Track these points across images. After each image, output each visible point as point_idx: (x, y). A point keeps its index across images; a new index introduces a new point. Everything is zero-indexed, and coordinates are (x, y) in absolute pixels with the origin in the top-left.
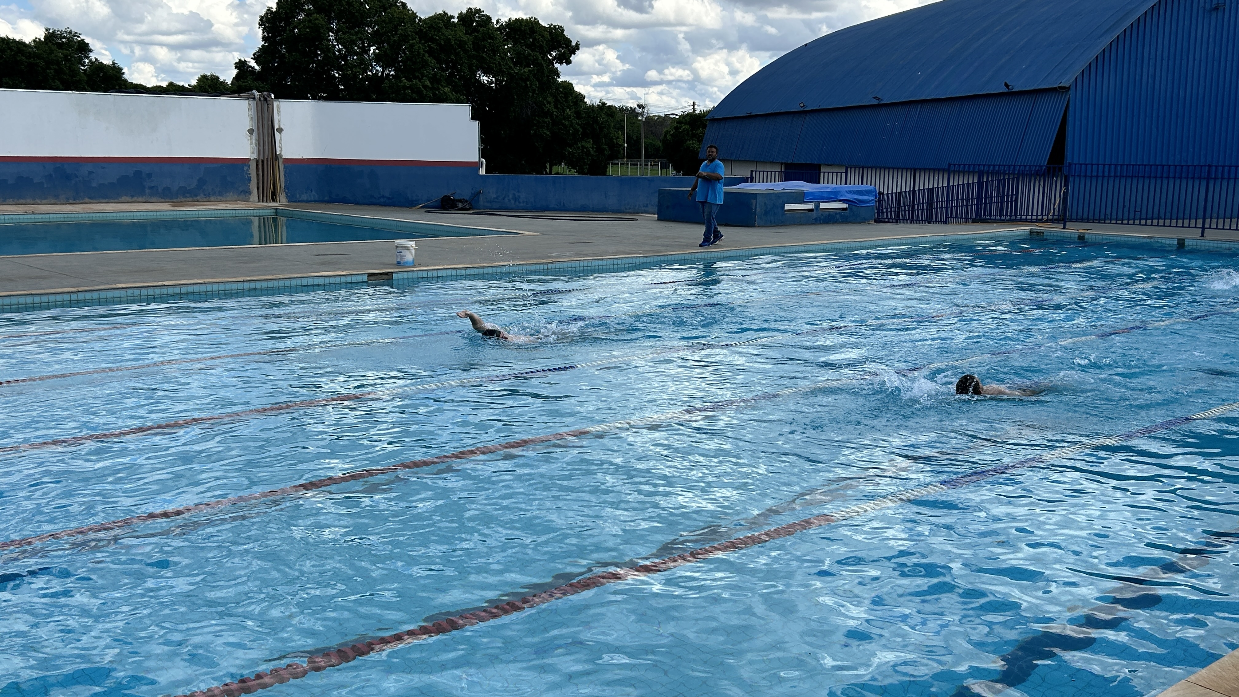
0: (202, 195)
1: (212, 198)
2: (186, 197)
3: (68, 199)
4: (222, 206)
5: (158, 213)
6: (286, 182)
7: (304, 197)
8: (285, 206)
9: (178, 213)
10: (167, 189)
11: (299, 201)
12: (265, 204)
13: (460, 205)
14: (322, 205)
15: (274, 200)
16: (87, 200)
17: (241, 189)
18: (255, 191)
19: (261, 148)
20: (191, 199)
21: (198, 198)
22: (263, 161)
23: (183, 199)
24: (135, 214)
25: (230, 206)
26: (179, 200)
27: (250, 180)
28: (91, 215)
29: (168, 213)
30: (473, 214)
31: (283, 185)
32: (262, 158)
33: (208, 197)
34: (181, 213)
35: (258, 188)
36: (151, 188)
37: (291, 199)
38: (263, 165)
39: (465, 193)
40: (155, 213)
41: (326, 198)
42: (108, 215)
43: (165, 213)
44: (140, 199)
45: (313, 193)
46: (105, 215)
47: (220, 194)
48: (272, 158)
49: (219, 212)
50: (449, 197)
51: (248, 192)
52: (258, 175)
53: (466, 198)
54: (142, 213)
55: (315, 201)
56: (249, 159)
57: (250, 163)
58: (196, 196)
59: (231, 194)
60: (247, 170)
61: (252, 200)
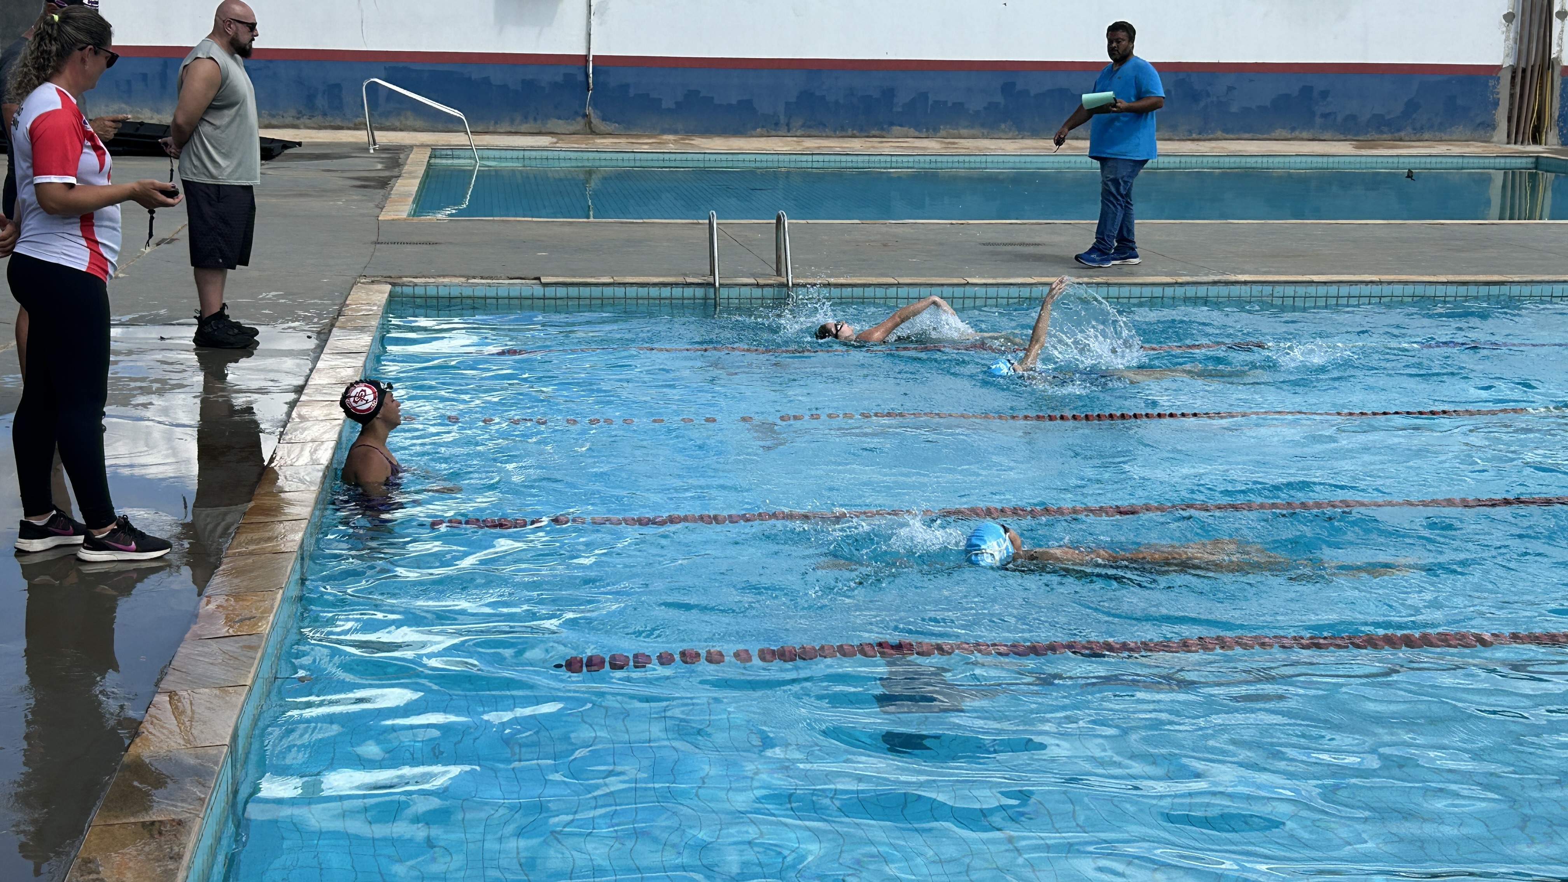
0: (1409, 129)
1: (1426, 136)
2: (1382, 132)
3: (1190, 132)
4: (1440, 149)
5: (1331, 159)
6: (1562, 107)
8: (1556, 152)
9: (1363, 159)
10: (1352, 117)
12: (1519, 147)
15: (1536, 140)
16: (1219, 134)
17: (1478, 120)
18: (1503, 125)
19: (1525, 47)
20: (1389, 136)
21: (1402, 134)
22: (1524, 71)
23: (1376, 136)
24: (1292, 160)
25: (1456, 149)
26: (1369, 137)
27: (1496, 104)
28: (1222, 160)
29: (1347, 159)
31: (1556, 114)
32: (1523, 65)
33: (1419, 133)
34: (1369, 160)
35: (1510, 120)
36: (1324, 116)
38: (1523, 78)
40: (1325, 159)
42: (1249, 160)
43: (1342, 159)
44: (1305, 135)
46: (1244, 160)
47: (1442, 127)
48: (1542, 66)
49: (1434, 160)
51: (1491, 126)
52: (1512, 96)
54: (1304, 159)
56: (1498, 68)
57: (1501, 74)
58: (1399, 130)
59: (1461, 127)
60: (1494, 87)
61: (1495, 139)
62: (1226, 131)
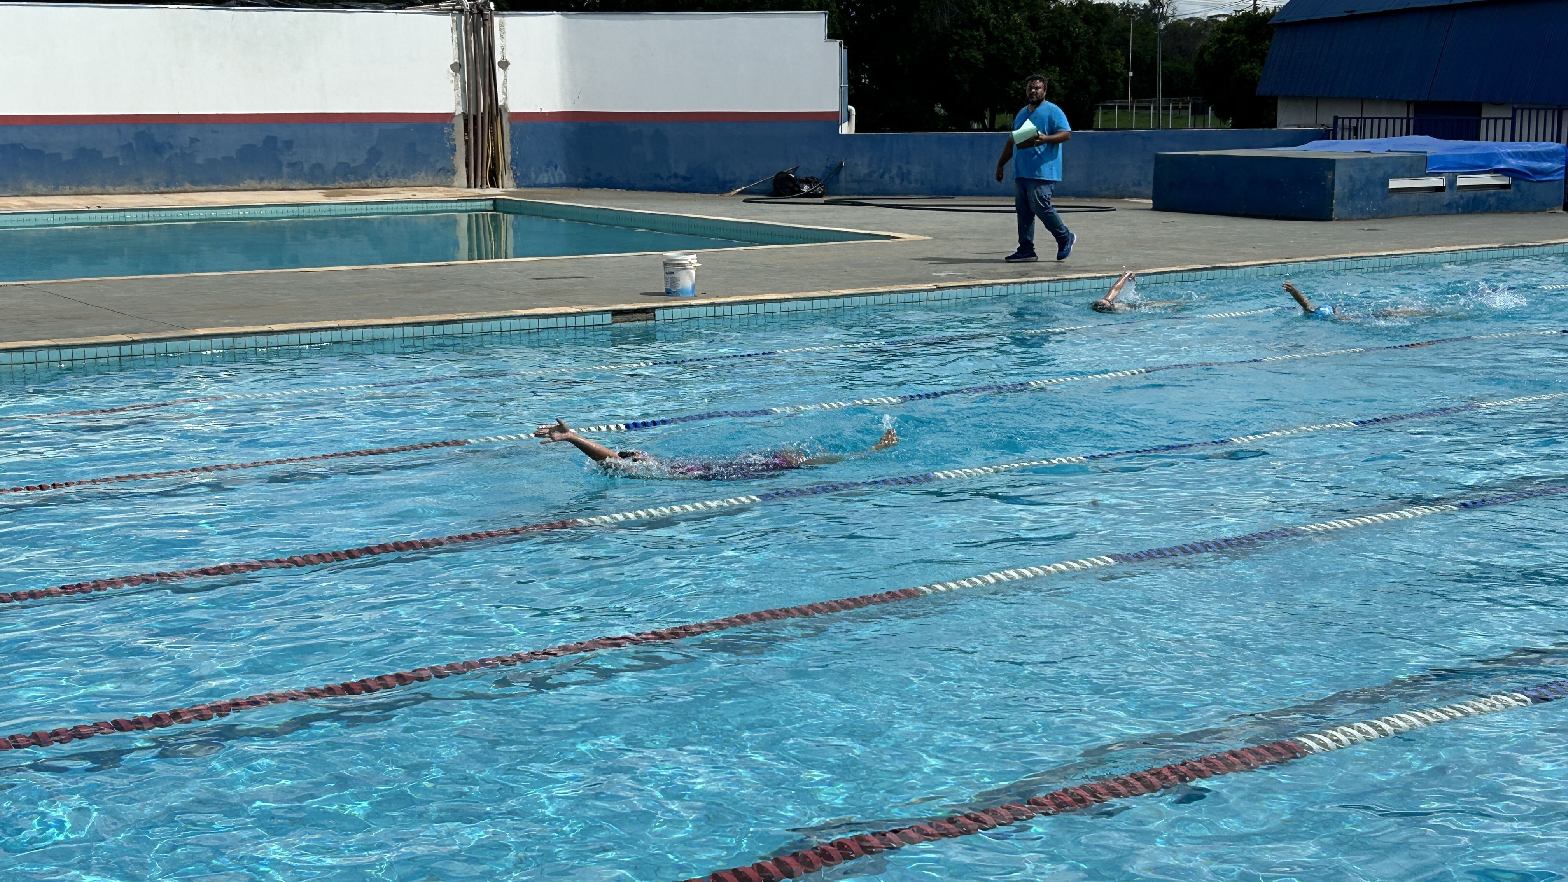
0: (375, 176)
1: (392, 182)
2: (349, 180)
3: (157, 185)
4: (406, 194)
5: (302, 208)
6: (513, 152)
7: (544, 178)
8: (512, 194)
9: (333, 207)
10: (319, 166)
11: (536, 186)
12: (478, 191)
13: (806, 188)
14: (574, 191)
15: (494, 184)
16: (188, 186)
17: (439, 166)
18: (462, 169)
19: (473, 96)
20: (356, 184)
21: (369, 181)
22: (475, 118)
23: (344, 184)
24: (263, 210)
25: (421, 194)
26: (337, 185)
27: (453, 150)
29: (319, 208)
30: (826, 203)
31: (509, 158)
32: (472, 112)
33: (384, 180)
34: (339, 207)
35: (467, 165)
36: (291, 165)
37: (522, 181)
38: (475, 124)
39: (817, 166)
40: (296, 208)
41: (580, 180)
42: (218, 211)
43: (313, 208)
44: (274, 184)
45: (560, 170)
46: (214, 211)
47: (405, 174)
48: (491, 113)
49: (400, 205)
50: (787, 173)
51: (453, 172)
52: (467, 142)
53: (817, 175)
54: (275, 209)
55: (562, 185)
56: (451, 116)
57: (454, 121)
58: (365, 178)
59: (423, 174)
60: (450, 134)
61: (456, 184)
62: (193, 183)
